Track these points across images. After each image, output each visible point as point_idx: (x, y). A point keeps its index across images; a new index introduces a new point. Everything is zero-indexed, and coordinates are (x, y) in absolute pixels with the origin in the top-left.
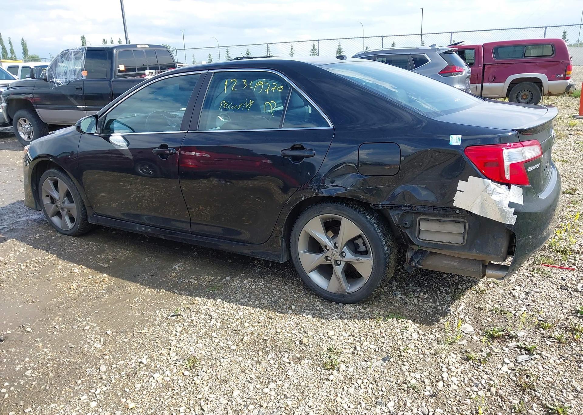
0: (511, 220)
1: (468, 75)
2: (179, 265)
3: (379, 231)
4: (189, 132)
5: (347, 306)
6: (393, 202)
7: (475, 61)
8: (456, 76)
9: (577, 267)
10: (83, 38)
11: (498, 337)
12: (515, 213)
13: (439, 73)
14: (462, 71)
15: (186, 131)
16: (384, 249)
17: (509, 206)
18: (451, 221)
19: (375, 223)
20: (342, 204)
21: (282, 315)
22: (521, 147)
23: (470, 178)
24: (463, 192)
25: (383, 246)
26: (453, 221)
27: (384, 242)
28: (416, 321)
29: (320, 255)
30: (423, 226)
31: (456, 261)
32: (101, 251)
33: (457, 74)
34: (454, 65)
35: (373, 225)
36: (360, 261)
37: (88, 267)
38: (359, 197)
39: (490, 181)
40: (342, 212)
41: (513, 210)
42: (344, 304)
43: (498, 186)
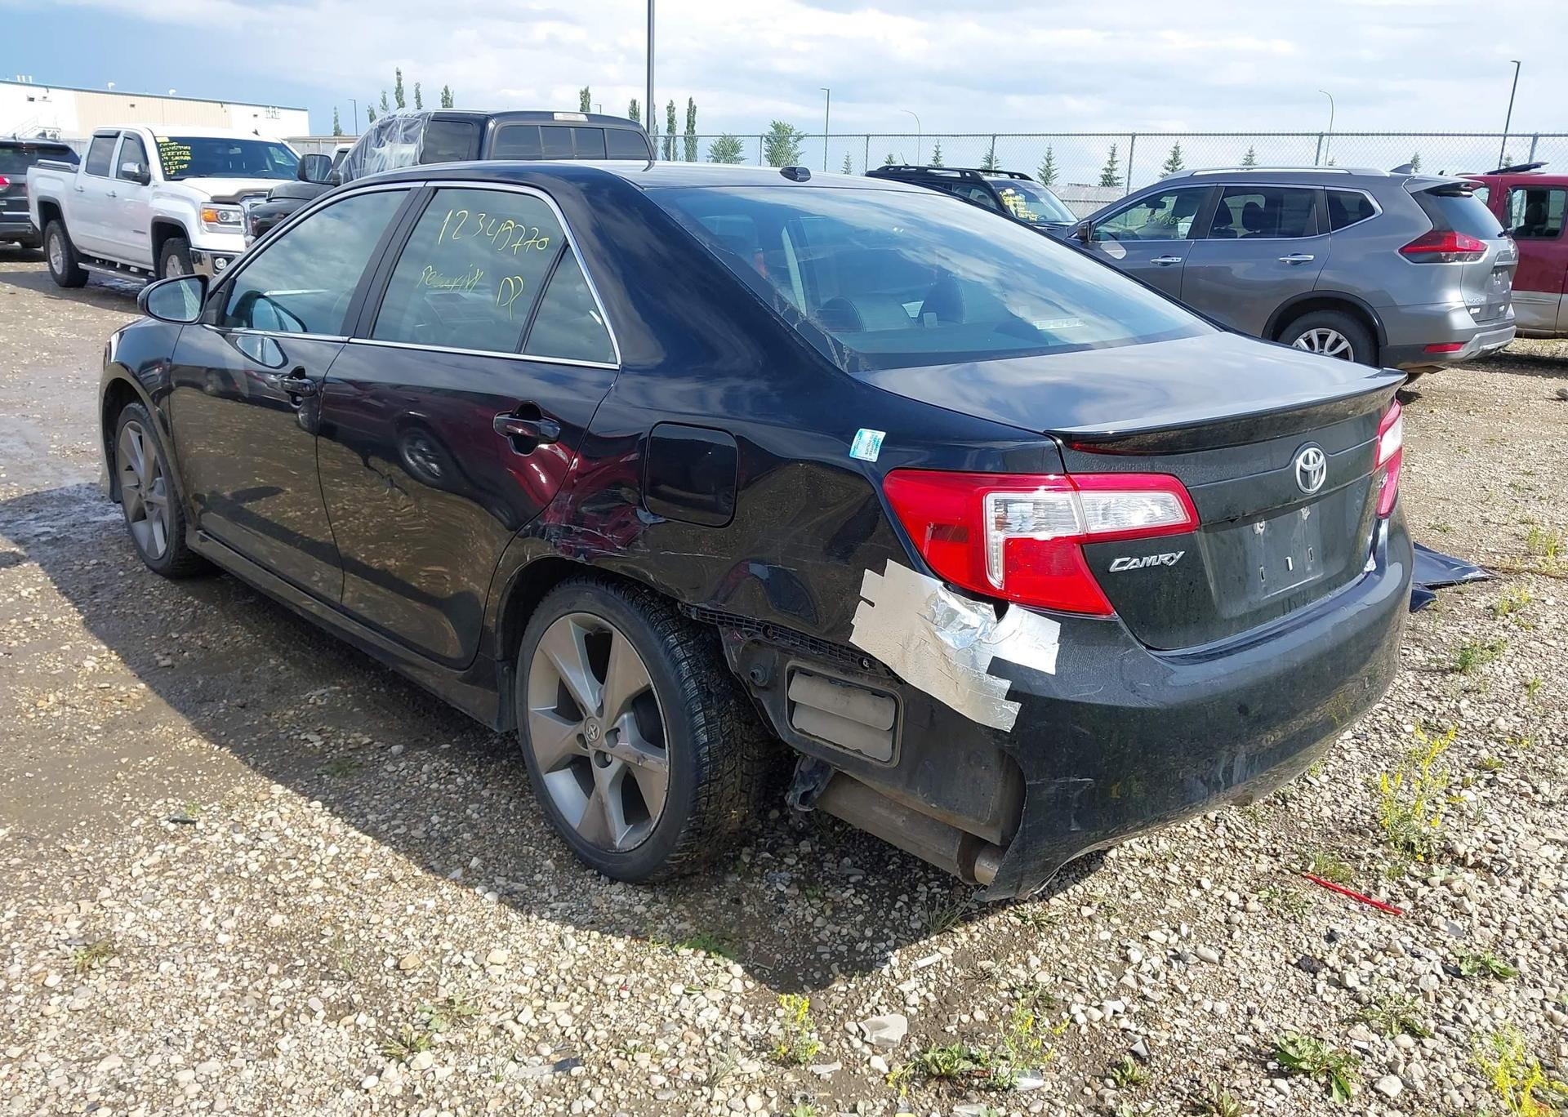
0: (1004, 716)
1: (1496, 264)
2: (323, 691)
3: (692, 684)
4: (352, 340)
5: (619, 886)
6: (725, 608)
7: (1564, 224)
8: (1458, 263)
9: (1416, 906)
10: (585, 95)
11: (947, 1077)
12: (1012, 696)
13: (1402, 251)
14: (1477, 251)
15: (346, 338)
16: (695, 739)
17: (990, 671)
18: (861, 687)
19: (686, 659)
20: (617, 589)
21: (429, 878)
22: (1070, 490)
23: (891, 564)
24: (872, 604)
25: (694, 729)
26: (868, 689)
27: (700, 719)
28: (757, 971)
29: (572, 727)
30: (798, 690)
31: (903, 814)
32: (194, 623)
33: (1459, 258)
34: (1451, 231)
35: (676, 663)
36: (645, 764)
37: (126, 659)
38: (646, 577)
39: (941, 583)
40: (613, 612)
41: (1006, 684)
42: (613, 881)
43: (967, 606)
